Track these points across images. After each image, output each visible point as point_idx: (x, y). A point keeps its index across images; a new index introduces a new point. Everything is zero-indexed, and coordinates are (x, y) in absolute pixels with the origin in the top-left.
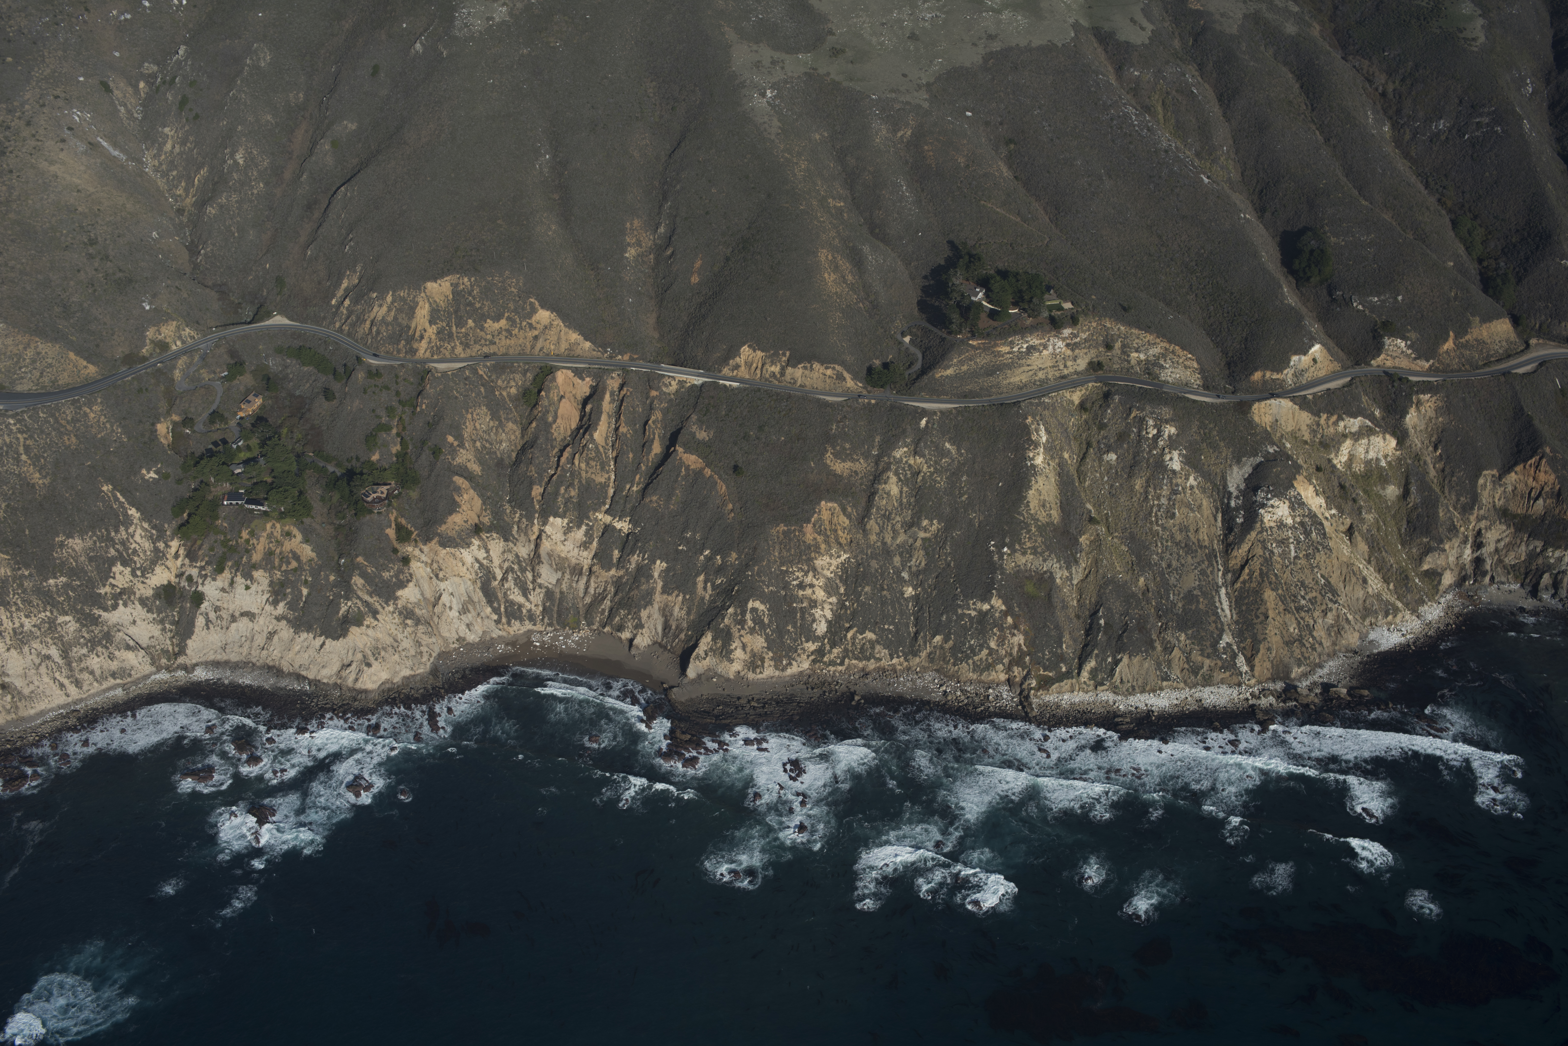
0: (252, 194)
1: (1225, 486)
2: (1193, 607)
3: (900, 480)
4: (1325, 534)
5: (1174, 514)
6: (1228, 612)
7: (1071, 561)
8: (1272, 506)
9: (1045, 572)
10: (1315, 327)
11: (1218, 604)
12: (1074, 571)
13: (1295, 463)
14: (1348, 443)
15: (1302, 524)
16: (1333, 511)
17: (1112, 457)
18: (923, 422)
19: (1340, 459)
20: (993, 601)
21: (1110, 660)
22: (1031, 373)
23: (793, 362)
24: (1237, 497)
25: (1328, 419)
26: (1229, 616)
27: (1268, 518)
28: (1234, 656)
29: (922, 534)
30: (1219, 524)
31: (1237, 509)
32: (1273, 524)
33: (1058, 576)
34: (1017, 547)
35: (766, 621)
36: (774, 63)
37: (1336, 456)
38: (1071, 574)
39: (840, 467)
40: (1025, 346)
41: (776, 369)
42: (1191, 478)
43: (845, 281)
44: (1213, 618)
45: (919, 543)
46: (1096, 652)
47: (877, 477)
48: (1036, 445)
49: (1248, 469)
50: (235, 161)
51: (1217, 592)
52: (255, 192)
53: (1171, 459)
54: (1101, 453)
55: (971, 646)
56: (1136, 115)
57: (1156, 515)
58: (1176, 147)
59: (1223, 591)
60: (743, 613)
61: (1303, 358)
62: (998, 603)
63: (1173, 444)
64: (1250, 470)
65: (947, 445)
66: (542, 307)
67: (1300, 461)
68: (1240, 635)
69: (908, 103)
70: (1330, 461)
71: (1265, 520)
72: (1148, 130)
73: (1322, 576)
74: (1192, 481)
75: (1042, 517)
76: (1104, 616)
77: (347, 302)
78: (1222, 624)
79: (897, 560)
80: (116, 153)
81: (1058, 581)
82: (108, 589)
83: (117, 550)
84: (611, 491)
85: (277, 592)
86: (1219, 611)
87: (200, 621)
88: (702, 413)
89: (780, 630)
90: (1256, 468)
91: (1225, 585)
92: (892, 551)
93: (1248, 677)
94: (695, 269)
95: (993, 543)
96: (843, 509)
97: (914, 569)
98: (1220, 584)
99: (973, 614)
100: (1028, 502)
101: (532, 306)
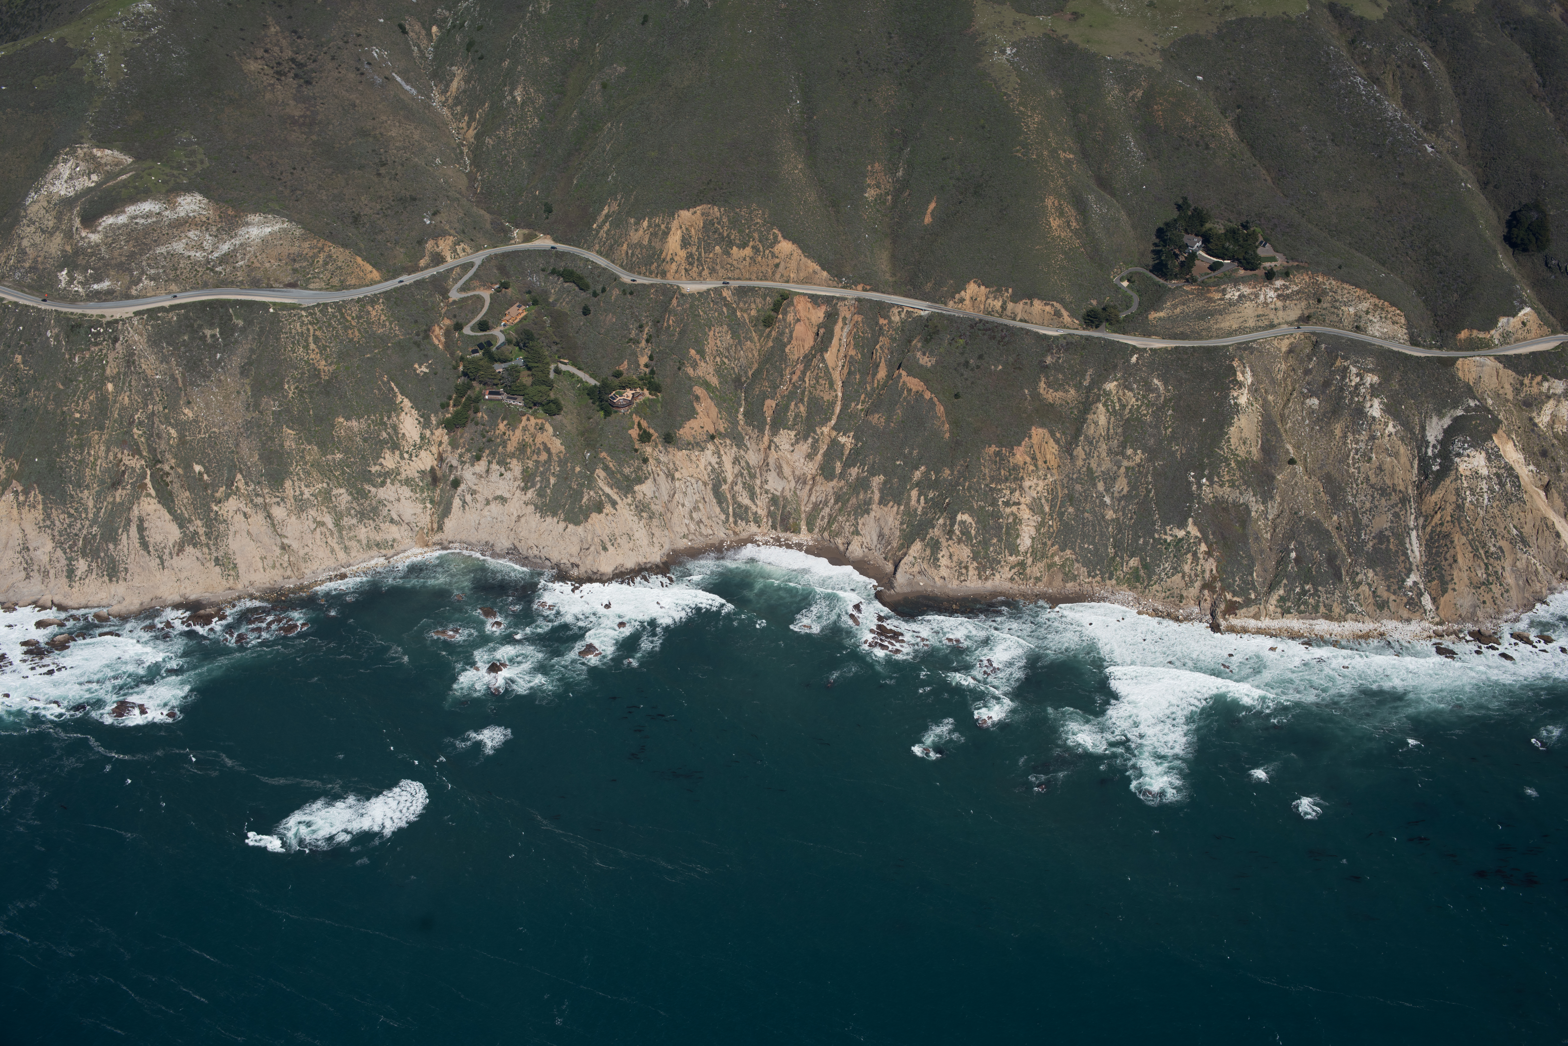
0: (527, 128)
1: (1424, 436)
2: (1383, 547)
3: (1108, 410)
4: (1519, 486)
5: (1370, 459)
6: (1417, 554)
7: (1267, 496)
8: (1468, 456)
9: (1242, 504)
10: (1527, 292)
11: (1408, 546)
12: (1269, 506)
13: (1495, 418)
14: (1551, 403)
15: (1497, 475)
16: (1531, 467)
17: (1315, 401)
18: (1134, 359)
19: (1543, 419)
20: (1189, 529)
21: (1297, 590)
22: (1241, 320)
23: (1015, 299)
24: (1434, 446)
26: (1418, 557)
27: (1463, 466)
28: (1420, 594)
29: (1125, 463)
30: (1415, 471)
31: (1434, 457)
32: (1468, 473)
33: (1254, 509)
34: (1216, 479)
35: (973, 532)
36: (1015, 23)
37: (1539, 415)
38: (1266, 508)
39: (1051, 396)
40: (1237, 294)
41: (998, 304)
42: (1390, 425)
43: (1069, 226)
44: (1402, 558)
45: (1123, 470)
46: (1285, 581)
47: (1086, 407)
48: (1241, 385)
49: (1447, 422)
50: (514, 97)
51: (1409, 534)
52: (530, 126)
53: (1371, 406)
54: (1305, 397)
55: (1165, 570)
56: (1364, 85)
57: (1353, 458)
58: (1401, 117)
59: (1414, 534)
60: (952, 525)
61: (1511, 319)
62: (1194, 531)
63: (1375, 391)
64: (1450, 422)
65: (1156, 381)
66: (784, 237)
67: (1501, 417)
68: (1428, 577)
69: (1141, 65)
70: (1531, 419)
71: (1460, 469)
72: (1376, 100)
73: (1515, 527)
74: (1390, 428)
75: (1242, 452)
76: (1296, 549)
77: (607, 226)
78: (1411, 564)
79: (1101, 486)
80: (408, 88)
81: (1253, 514)
82: (378, 468)
83: (389, 434)
84: (838, 410)
85: (528, 479)
86: (1409, 552)
87: (457, 502)
88: (927, 341)
89: (985, 543)
90: (1456, 420)
91: (1416, 527)
92: (1097, 477)
93: (1432, 615)
94: (929, 211)
95: (1192, 474)
96: (1053, 435)
97: (1116, 494)
98: (1412, 526)
99: (1169, 539)
100: (1229, 438)
101: (775, 237)
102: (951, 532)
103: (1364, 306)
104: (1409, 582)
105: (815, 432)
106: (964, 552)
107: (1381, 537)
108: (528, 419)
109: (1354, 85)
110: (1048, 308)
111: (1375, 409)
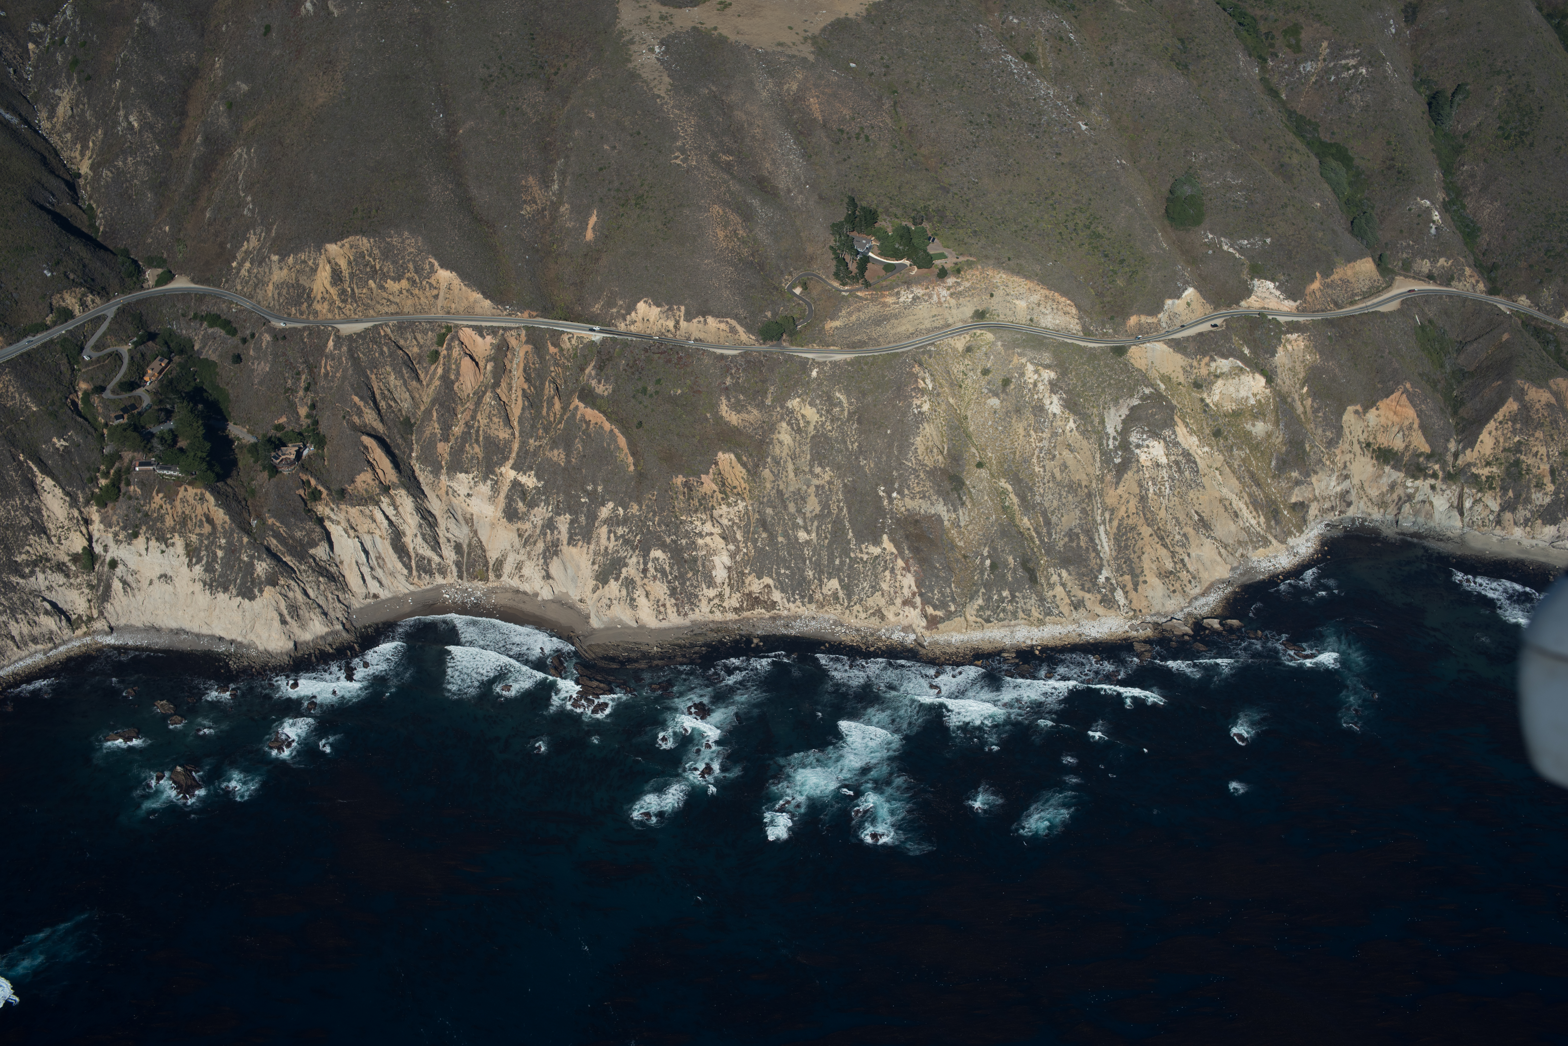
0: (149, 156)
1: (1104, 429)
2: (1074, 544)
3: (793, 429)
4: (1198, 471)
5: (1054, 456)
6: (1107, 548)
7: (957, 504)
8: (1148, 447)
9: (934, 515)
10: (1189, 272)
11: (1097, 541)
13: (1170, 403)
14: (1220, 382)
15: (1177, 463)
16: (1206, 449)
17: (996, 401)
18: (814, 373)
19: (1213, 399)
20: (884, 546)
21: (995, 597)
22: (917, 322)
23: (688, 317)
24: (1114, 438)
25: (1201, 360)
26: (1108, 552)
27: (1144, 458)
28: (1113, 590)
29: (816, 482)
30: (1098, 464)
31: (1115, 448)
32: (1149, 464)
33: (946, 518)
34: (906, 492)
35: (668, 569)
36: (662, 18)
37: (1209, 395)
38: (958, 515)
39: (734, 418)
40: (911, 296)
41: (671, 324)
42: (1071, 421)
43: (736, 236)
44: (1093, 555)
45: (812, 489)
46: (982, 590)
47: (770, 427)
48: (923, 392)
49: (1125, 412)
50: (129, 123)
51: (1097, 529)
52: (151, 154)
53: (1051, 403)
54: (986, 398)
55: (864, 588)
56: (1015, 63)
57: (1038, 457)
58: (1054, 95)
60: (646, 563)
61: (1176, 301)
62: (889, 547)
63: (1053, 387)
64: (1127, 412)
65: (838, 394)
66: (442, 267)
67: (1174, 402)
68: (1119, 571)
69: (794, 56)
70: (1202, 400)
71: (1141, 460)
72: (1028, 78)
73: (1196, 512)
74: (1071, 424)
75: (929, 462)
77: (248, 264)
78: (1102, 559)
79: (792, 508)
80: (8, 116)
81: (946, 523)
82: (24, 556)
83: (32, 518)
84: (516, 447)
85: (192, 553)
86: (1099, 547)
87: (117, 585)
88: (600, 368)
89: (682, 577)
90: (1133, 409)
91: (1104, 522)
92: (787, 499)
93: (1126, 610)
94: (590, 226)
95: (882, 488)
96: (739, 458)
97: (808, 515)
98: (1099, 521)
99: (865, 557)
100: (916, 449)
101: (432, 266)
102: (645, 571)
103: (1035, 298)
104: (1102, 579)
105: (494, 473)
106: (660, 589)
107: (1071, 535)
108: (186, 490)
109: (1006, 64)
110: (723, 326)
111: (1055, 405)
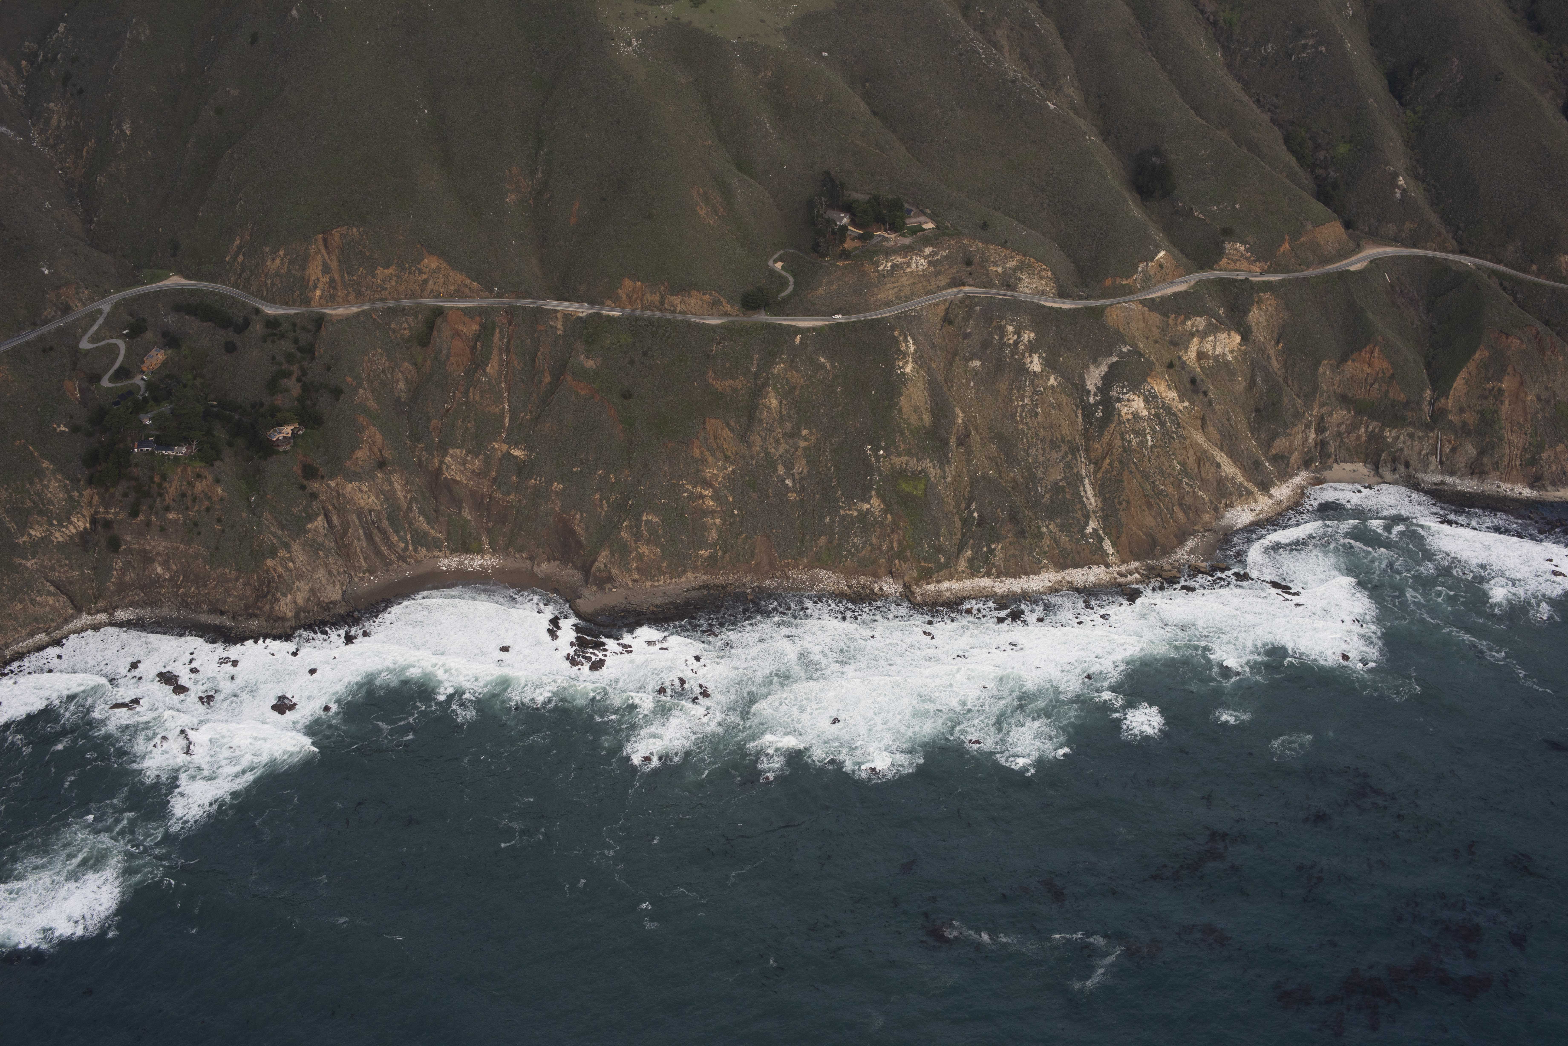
0: (141, 162)
1: (1084, 385)
5: (1037, 413)
6: (1092, 500)
7: (943, 460)
9: (920, 472)
11: (1082, 493)
12: (947, 469)
13: (1147, 361)
14: (1196, 340)
15: (1157, 415)
16: (1186, 404)
18: (798, 339)
19: (1190, 356)
24: (1095, 394)
25: (1176, 318)
26: (1094, 504)
27: (1125, 411)
29: (802, 444)
31: (1096, 404)
32: (1130, 417)
37: (1186, 352)
38: (944, 472)
40: (889, 265)
42: (1052, 378)
44: (1079, 506)
45: (800, 452)
47: (757, 393)
48: (905, 355)
49: (1104, 369)
50: (122, 131)
51: (1082, 482)
52: (144, 160)
54: (967, 360)
55: (854, 546)
59: (1087, 481)
63: (1032, 348)
64: (1106, 369)
67: (1152, 358)
70: (1180, 358)
73: (1178, 463)
76: (977, 509)
77: (241, 258)
78: (1088, 511)
80: (3, 129)
86: (1084, 499)
87: (117, 565)
88: (588, 343)
89: (674, 541)
90: (1112, 367)
91: (1088, 475)
92: (777, 460)
93: (1114, 558)
94: (574, 211)
95: (869, 447)
96: (727, 424)
97: (797, 477)
98: (1084, 474)
99: (854, 514)
100: (901, 407)
101: (420, 253)
102: (638, 534)
103: (1012, 264)
104: (1089, 530)
105: (486, 448)
106: (654, 552)
107: (1056, 488)
110: (706, 298)
111: (1035, 364)
